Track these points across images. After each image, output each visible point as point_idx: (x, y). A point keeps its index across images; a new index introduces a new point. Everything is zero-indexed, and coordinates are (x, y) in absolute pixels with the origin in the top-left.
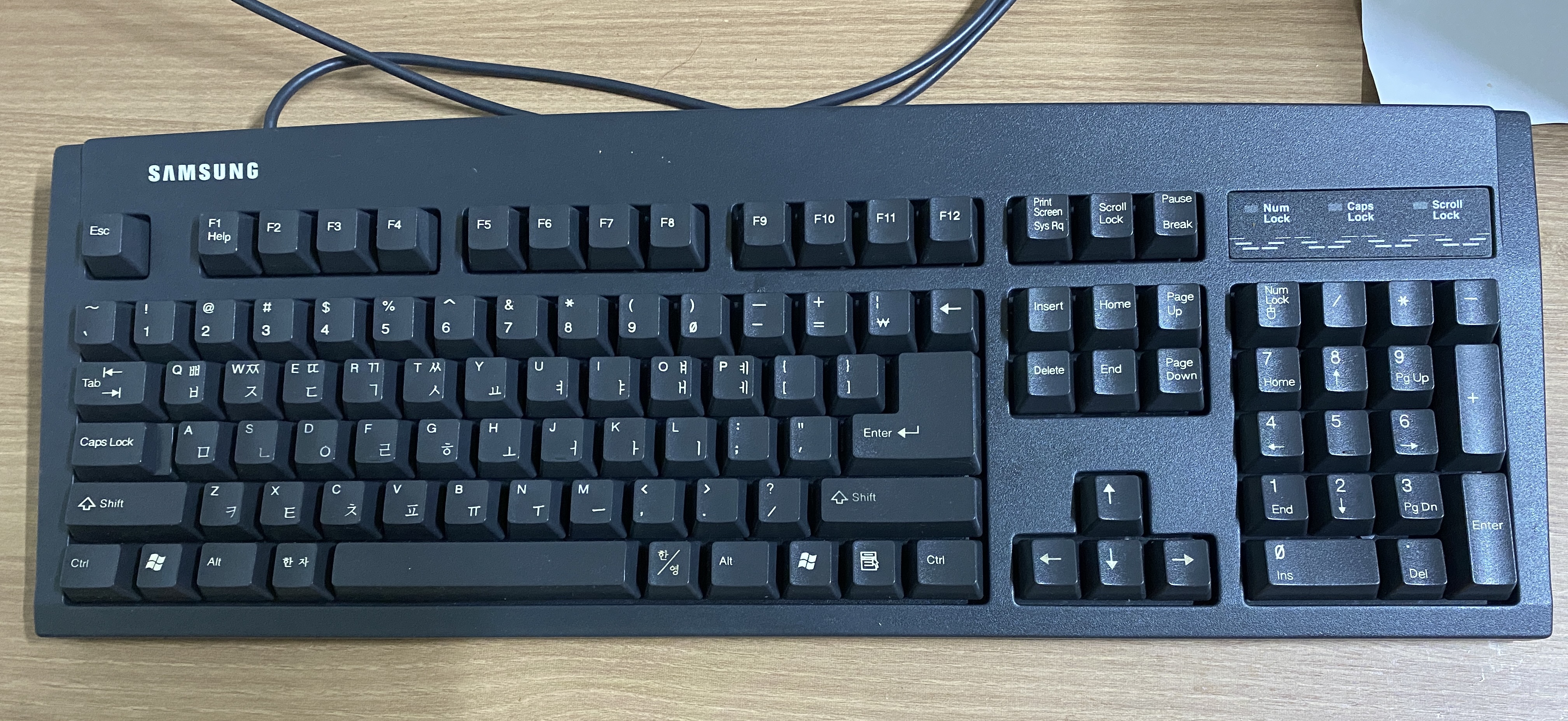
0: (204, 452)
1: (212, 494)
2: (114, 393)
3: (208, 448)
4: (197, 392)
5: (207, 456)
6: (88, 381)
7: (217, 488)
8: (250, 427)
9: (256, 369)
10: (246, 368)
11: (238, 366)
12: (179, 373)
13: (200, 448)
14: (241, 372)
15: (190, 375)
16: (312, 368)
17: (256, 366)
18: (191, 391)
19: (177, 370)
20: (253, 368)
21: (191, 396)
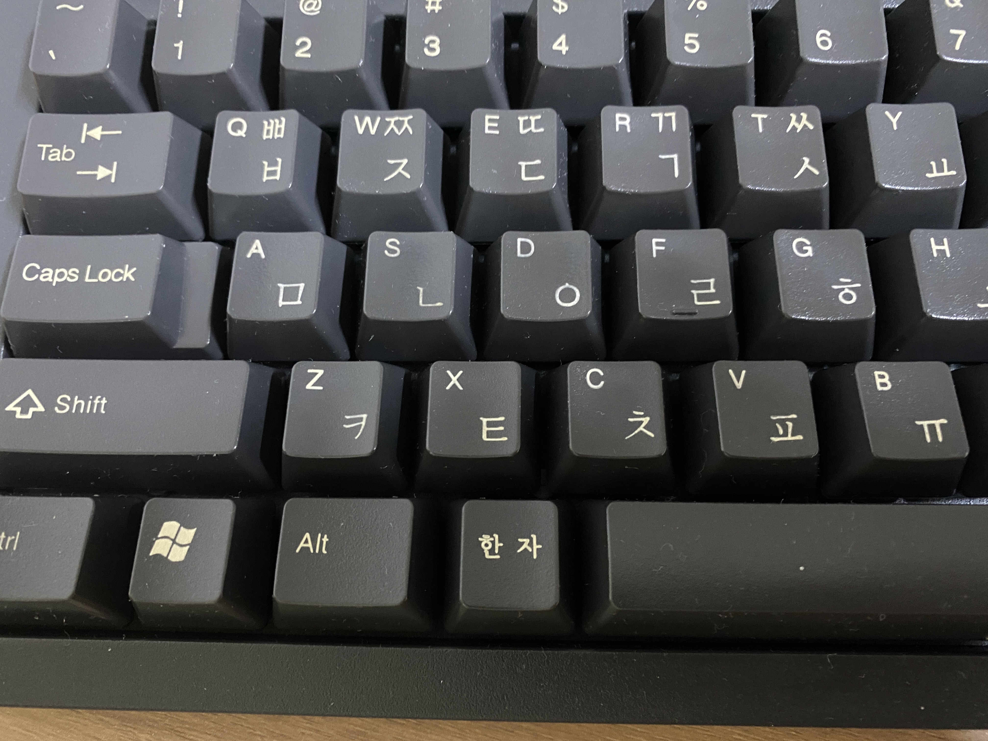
0: (290, 294)
1: (309, 386)
2: (102, 172)
3: (302, 286)
4: (279, 169)
5: (299, 302)
6: (48, 149)
7: (320, 372)
8: (392, 243)
9: (406, 125)
10: (384, 125)
11: (367, 119)
12: (241, 133)
13: (282, 286)
14: (373, 131)
15: (265, 137)
16: (527, 124)
17: (406, 119)
18: (266, 169)
19: (237, 126)
20: (399, 124)
21: (265, 178)
